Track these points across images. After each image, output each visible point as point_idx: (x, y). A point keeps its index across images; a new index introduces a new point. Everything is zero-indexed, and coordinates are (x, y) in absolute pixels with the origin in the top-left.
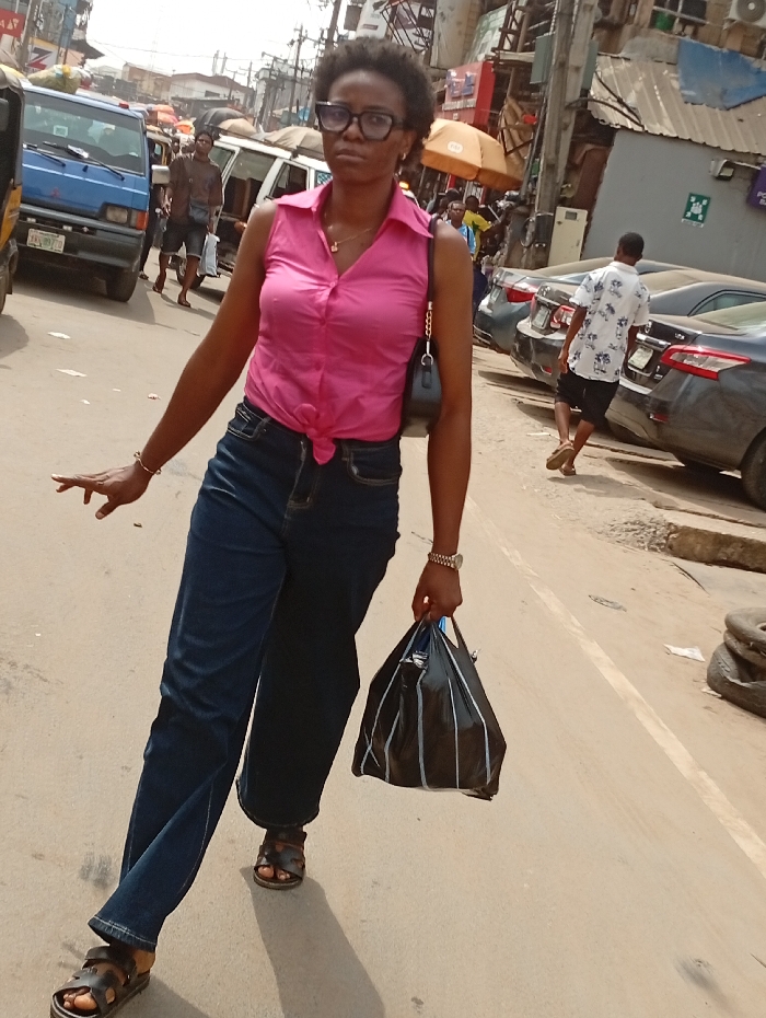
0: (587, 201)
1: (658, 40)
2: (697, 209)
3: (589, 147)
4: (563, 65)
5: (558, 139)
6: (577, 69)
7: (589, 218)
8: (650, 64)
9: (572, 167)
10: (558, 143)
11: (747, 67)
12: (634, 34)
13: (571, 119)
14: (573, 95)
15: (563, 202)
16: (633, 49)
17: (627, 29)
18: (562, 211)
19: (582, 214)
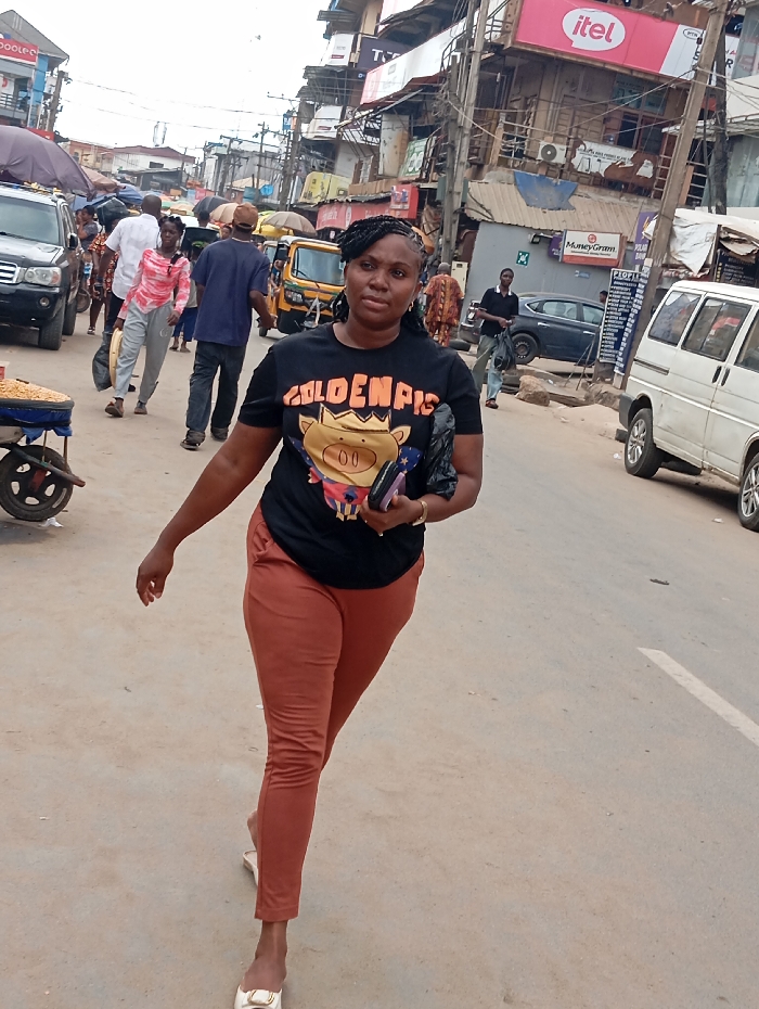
0: (467, 257)
1: (502, 172)
2: (523, 259)
3: (467, 231)
4: (451, 192)
5: (451, 229)
6: (459, 193)
7: (469, 266)
8: (499, 185)
9: (458, 242)
10: (452, 230)
11: (550, 182)
12: (489, 170)
13: (457, 218)
14: (457, 205)
15: (455, 259)
16: (489, 177)
17: (486, 167)
18: (455, 264)
19: (465, 265)
